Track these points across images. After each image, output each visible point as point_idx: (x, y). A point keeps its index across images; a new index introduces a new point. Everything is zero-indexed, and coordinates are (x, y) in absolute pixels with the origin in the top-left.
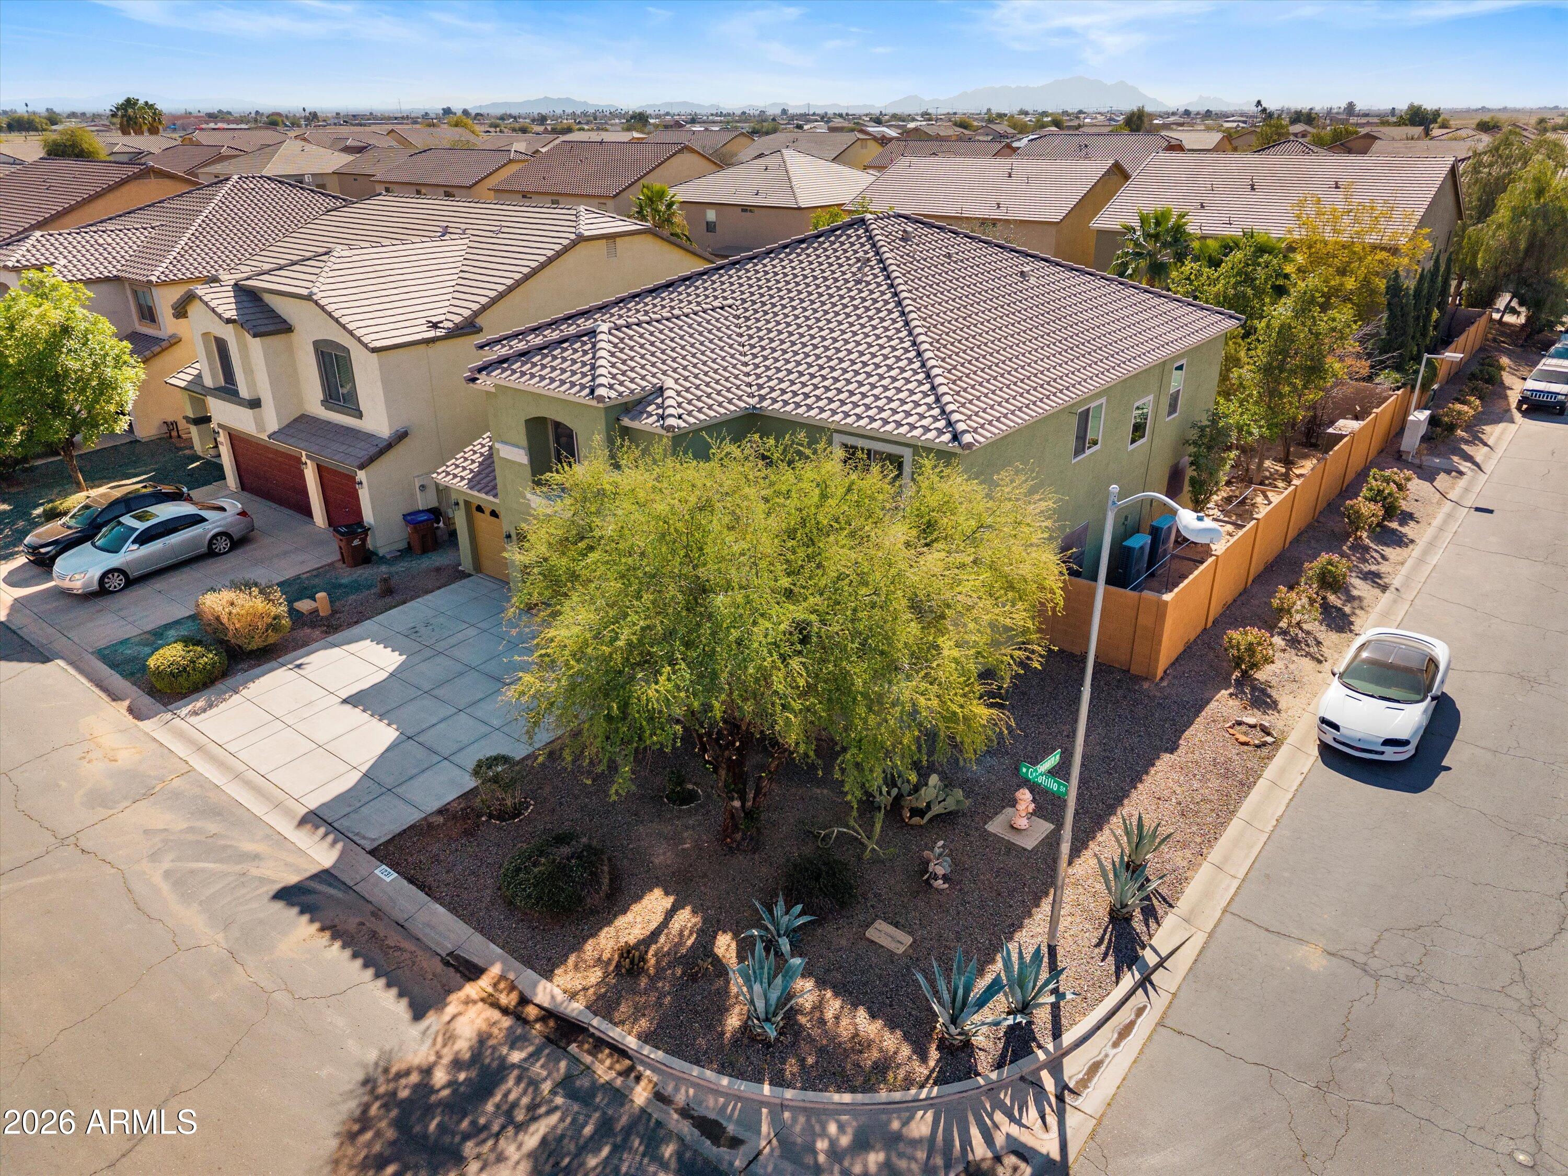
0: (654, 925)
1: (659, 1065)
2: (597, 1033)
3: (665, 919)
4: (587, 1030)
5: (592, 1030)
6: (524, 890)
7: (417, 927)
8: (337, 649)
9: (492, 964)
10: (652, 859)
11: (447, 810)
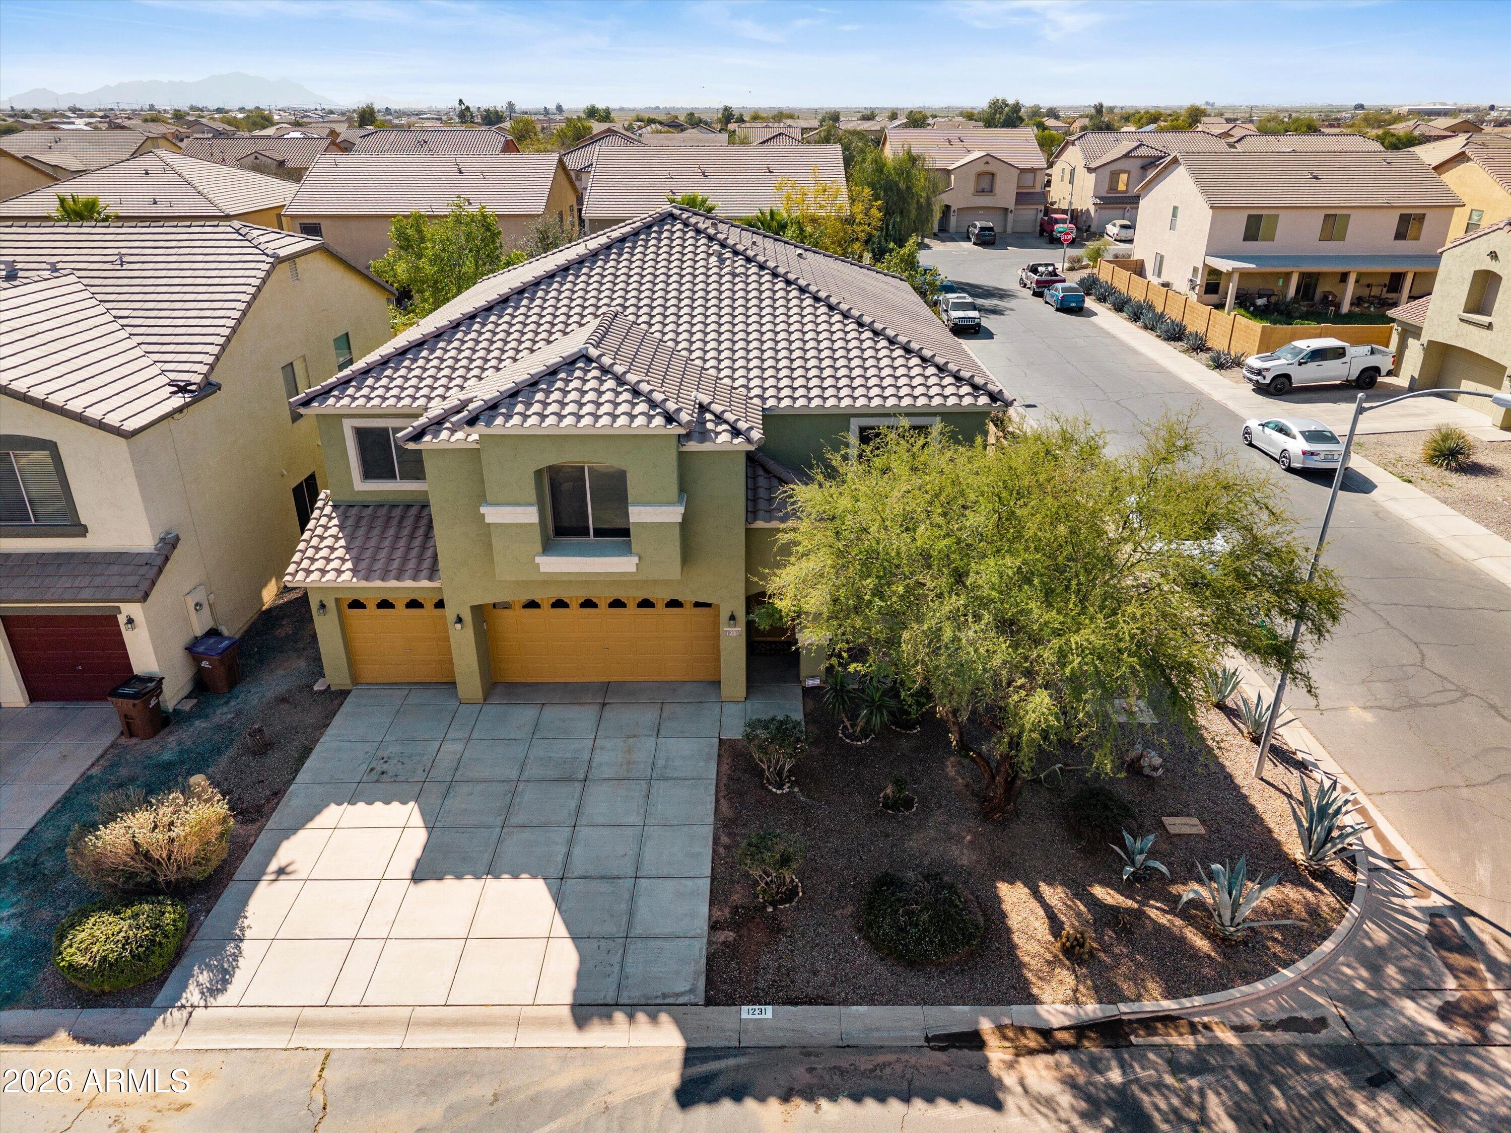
0: (1041, 913)
1: (1204, 1008)
2: (1132, 1017)
3: (1040, 902)
4: (1121, 1020)
5: (1125, 1017)
6: (931, 942)
7: (858, 1038)
8: (301, 833)
9: (977, 1022)
10: (959, 863)
11: (716, 922)
